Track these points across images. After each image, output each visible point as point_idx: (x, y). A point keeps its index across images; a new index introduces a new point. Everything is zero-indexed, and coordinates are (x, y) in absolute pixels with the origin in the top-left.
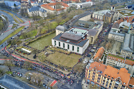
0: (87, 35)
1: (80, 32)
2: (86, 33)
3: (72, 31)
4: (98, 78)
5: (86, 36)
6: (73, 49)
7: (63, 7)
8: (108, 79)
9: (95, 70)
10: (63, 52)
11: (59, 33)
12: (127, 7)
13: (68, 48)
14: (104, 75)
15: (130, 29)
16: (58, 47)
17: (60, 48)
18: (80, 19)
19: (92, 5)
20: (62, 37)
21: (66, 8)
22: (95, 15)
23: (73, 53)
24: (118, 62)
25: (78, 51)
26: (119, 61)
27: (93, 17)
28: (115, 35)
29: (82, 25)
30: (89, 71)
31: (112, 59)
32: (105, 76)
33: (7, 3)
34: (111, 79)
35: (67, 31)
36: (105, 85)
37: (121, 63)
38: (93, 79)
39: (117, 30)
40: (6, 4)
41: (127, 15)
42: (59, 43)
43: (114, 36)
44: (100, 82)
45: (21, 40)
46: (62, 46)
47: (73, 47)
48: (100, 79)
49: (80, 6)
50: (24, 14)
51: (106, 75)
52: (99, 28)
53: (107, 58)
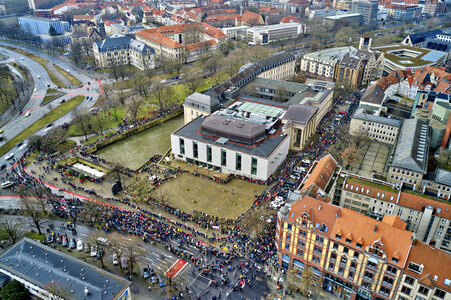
0: (284, 122)
1: (259, 113)
2: (279, 115)
3: (235, 109)
4: (315, 248)
5: (278, 125)
6: (239, 166)
7: (207, 38)
8: (346, 250)
9: (304, 223)
10: (206, 173)
11: (195, 116)
12: (410, 41)
13: (224, 162)
14: (333, 237)
15: (417, 106)
16: (189, 160)
17: (198, 163)
18: (261, 76)
19: (299, 31)
20: (204, 129)
21: (217, 41)
22: (308, 64)
23: (240, 177)
24: (379, 202)
25: (254, 170)
26: (379, 198)
27: (302, 68)
28: (371, 122)
29: (267, 93)
30: (286, 225)
31: (360, 192)
32: (337, 239)
33: (28, 25)
34: (353, 249)
35: (219, 109)
36: (336, 269)
37: (385, 204)
38: (300, 252)
39: (377, 108)
40: (24, 28)
41: (409, 62)
42: (195, 146)
43: (366, 126)
44: (322, 262)
45: (73, 139)
46: (202, 157)
47: (239, 158)
48: (321, 251)
49: (261, 37)
50: (81, 59)
51: (340, 237)
52: (321, 101)
53: (345, 189)
